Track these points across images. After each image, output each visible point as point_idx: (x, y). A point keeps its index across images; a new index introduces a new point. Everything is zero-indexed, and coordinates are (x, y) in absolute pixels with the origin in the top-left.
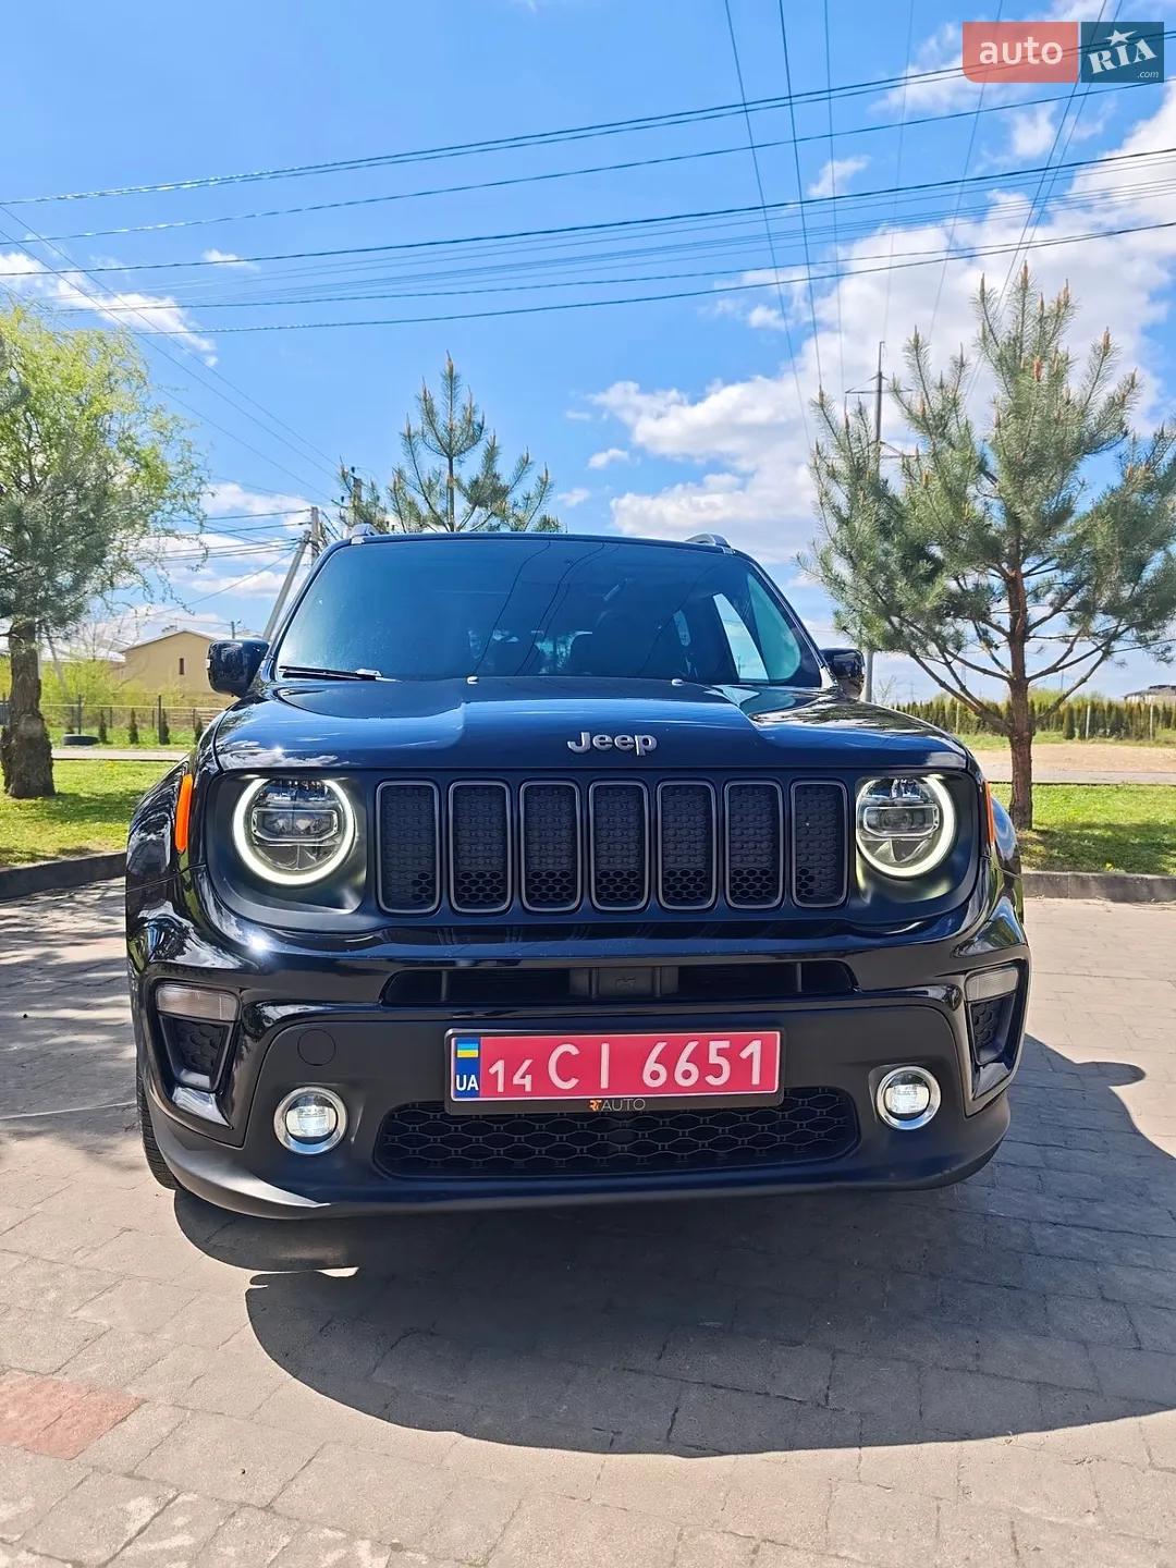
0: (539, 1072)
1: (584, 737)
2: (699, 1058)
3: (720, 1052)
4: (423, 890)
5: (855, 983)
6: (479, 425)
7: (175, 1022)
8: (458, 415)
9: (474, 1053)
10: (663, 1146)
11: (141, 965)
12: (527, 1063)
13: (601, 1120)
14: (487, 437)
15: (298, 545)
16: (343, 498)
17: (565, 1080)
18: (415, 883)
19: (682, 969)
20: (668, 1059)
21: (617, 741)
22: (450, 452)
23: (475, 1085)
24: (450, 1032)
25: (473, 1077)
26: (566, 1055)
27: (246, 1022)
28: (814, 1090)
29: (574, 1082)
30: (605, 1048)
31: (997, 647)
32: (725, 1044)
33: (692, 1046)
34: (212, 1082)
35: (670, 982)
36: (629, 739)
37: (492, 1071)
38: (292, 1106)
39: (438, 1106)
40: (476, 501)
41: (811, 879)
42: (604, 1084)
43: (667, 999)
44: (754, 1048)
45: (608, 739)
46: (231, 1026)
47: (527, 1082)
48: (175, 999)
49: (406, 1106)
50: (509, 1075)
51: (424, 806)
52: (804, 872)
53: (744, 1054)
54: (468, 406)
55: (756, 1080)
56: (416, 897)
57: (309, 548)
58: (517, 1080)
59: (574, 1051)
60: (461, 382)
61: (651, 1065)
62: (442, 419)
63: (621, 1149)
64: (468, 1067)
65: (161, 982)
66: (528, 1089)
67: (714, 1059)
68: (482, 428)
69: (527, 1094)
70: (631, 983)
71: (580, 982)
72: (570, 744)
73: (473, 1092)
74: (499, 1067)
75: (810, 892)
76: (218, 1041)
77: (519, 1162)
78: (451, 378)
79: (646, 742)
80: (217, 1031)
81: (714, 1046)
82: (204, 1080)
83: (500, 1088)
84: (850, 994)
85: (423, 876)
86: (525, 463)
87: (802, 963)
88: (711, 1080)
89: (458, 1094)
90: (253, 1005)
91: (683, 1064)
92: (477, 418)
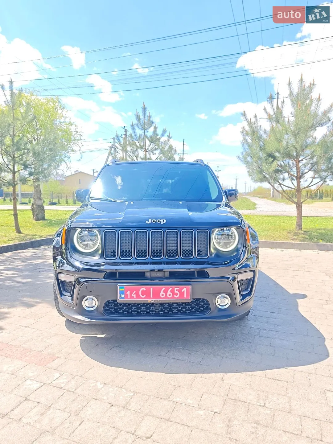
0: (137, 294)
1: (150, 220)
2: (172, 291)
3: (177, 290)
4: (114, 254)
5: (209, 275)
6: (152, 121)
7: (62, 282)
8: (146, 118)
9: (123, 290)
10: (166, 310)
11: (55, 269)
12: (135, 292)
13: (152, 305)
14: (154, 125)
15: (110, 148)
16: (122, 135)
17: (143, 295)
18: (112, 253)
19: (170, 272)
20: (166, 292)
21: (157, 221)
22: (145, 129)
23: (124, 296)
24: (118, 285)
25: (123, 295)
26: (143, 290)
27: (76, 282)
28: (200, 299)
29: (145, 296)
30: (152, 289)
31: (294, 180)
32: (178, 289)
33: (171, 289)
34: (70, 294)
35: (167, 275)
36: (160, 220)
37: (127, 293)
38: (87, 300)
39: (116, 301)
40: (151, 142)
41: (201, 252)
42: (151, 296)
43: (166, 278)
44: (185, 289)
45: (155, 220)
46: (73, 283)
47: (135, 296)
48: (62, 277)
49: (110, 301)
50: (131, 294)
51: (114, 236)
52: (199, 250)
53: (183, 291)
54: (149, 116)
55: (185, 296)
56: (112, 255)
57: (113, 149)
58: (132, 295)
59: (144, 289)
60: (147, 110)
61: (162, 293)
62: (142, 120)
63: (157, 311)
64: (122, 292)
65: (59, 273)
66: (135, 297)
67: (176, 292)
68: (152, 122)
69: (135, 298)
70: (158, 275)
71: (147, 275)
72: (147, 222)
73: (123, 298)
74: (129, 292)
75: (201, 255)
76: (71, 286)
77: (134, 313)
78: (144, 109)
79: (164, 221)
80: (71, 284)
81: (176, 289)
82: (68, 294)
83: (129, 297)
84: (208, 278)
85: (114, 251)
86: (164, 131)
87: (197, 271)
88: (175, 296)
89: (120, 298)
90: (78, 278)
91: (169, 293)
92: (151, 119)
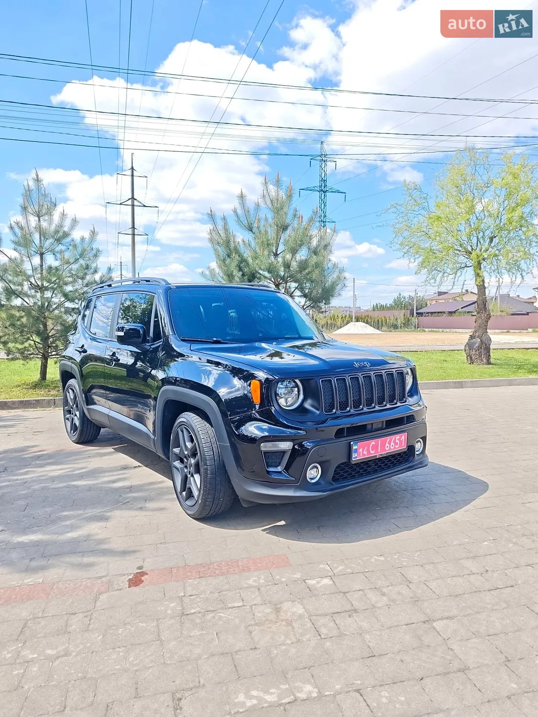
0: (368, 450)
1: (356, 363)
2: (394, 441)
3: (398, 439)
4: (331, 407)
5: (415, 418)
7: (265, 453)
9: (356, 447)
10: (382, 466)
12: (366, 448)
17: (372, 450)
18: (329, 406)
19: (386, 421)
20: (390, 443)
21: (362, 364)
23: (357, 455)
24: (352, 442)
25: (356, 453)
26: (373, 445)
27: (299, 448)
28: (410, 446)
29: (374, 451)
30: (380, 442)
32: (398, 437)
33: (394, 438)
34: (281, 468)
35: (385, 424)
38: (312, 468)
39: (346, 463)
42: (379, 450)
44: (403, 437)
45: (360, 364)
46: (290, 450)
47: (366, 453)
48: (269, 447)
49: (339, 464)
50: (363, 451)
51: (329, 385)
53: (401, 439)
55: (403, 445)
56: (329, 409)
58: (364, 453)
59: (374, 443)
61: (387, 445)
64: (356, 450)
67: (397, 441)
69: (366, 456)
70: (379, 425)
71: (369, 427)
72: (354, 365)
73: (356, 457)
74: (361, 450)
80: (282, 453)
83: (361, 455)
85: (331, 403)
88: (397, 446)
89: (353, 458)
90: (301, 443)
91: (392, 443)
